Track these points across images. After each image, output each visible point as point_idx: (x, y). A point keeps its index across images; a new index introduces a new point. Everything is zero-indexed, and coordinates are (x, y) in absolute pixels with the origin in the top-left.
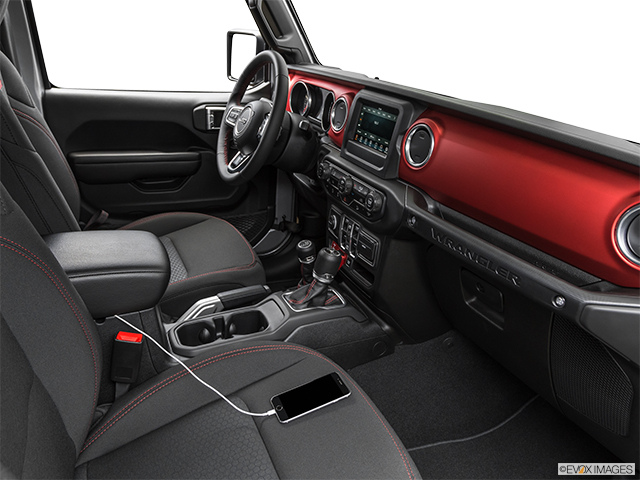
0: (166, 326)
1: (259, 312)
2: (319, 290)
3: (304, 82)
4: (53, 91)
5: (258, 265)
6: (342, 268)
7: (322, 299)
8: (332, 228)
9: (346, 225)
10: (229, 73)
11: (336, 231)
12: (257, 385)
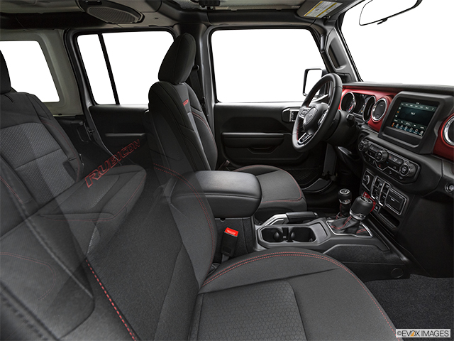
0: (256, 226)
1: (310, 229)
2: (353, 223)
3: (351, 92)
4: (218, 104)
5: (303, 200)
6: (372, 212)
7: (355, 229)
8: (365, 183)
9: (377, 183)
10: (304, 92)
11: (369, 186)
12: (301, 278)
